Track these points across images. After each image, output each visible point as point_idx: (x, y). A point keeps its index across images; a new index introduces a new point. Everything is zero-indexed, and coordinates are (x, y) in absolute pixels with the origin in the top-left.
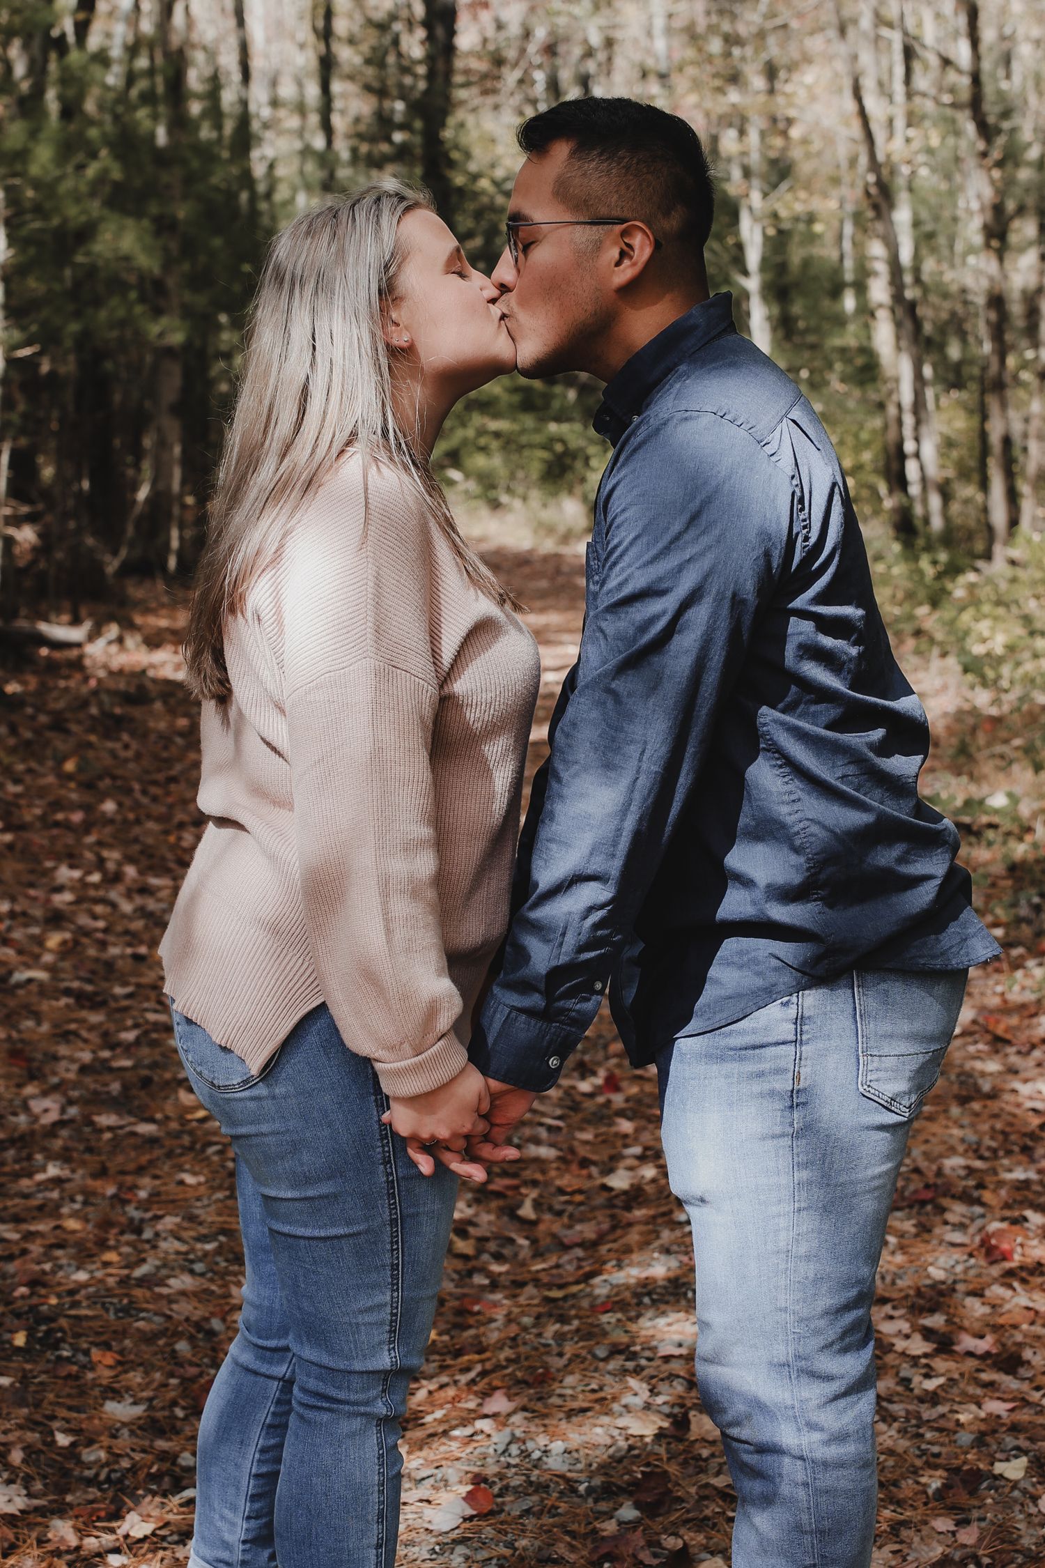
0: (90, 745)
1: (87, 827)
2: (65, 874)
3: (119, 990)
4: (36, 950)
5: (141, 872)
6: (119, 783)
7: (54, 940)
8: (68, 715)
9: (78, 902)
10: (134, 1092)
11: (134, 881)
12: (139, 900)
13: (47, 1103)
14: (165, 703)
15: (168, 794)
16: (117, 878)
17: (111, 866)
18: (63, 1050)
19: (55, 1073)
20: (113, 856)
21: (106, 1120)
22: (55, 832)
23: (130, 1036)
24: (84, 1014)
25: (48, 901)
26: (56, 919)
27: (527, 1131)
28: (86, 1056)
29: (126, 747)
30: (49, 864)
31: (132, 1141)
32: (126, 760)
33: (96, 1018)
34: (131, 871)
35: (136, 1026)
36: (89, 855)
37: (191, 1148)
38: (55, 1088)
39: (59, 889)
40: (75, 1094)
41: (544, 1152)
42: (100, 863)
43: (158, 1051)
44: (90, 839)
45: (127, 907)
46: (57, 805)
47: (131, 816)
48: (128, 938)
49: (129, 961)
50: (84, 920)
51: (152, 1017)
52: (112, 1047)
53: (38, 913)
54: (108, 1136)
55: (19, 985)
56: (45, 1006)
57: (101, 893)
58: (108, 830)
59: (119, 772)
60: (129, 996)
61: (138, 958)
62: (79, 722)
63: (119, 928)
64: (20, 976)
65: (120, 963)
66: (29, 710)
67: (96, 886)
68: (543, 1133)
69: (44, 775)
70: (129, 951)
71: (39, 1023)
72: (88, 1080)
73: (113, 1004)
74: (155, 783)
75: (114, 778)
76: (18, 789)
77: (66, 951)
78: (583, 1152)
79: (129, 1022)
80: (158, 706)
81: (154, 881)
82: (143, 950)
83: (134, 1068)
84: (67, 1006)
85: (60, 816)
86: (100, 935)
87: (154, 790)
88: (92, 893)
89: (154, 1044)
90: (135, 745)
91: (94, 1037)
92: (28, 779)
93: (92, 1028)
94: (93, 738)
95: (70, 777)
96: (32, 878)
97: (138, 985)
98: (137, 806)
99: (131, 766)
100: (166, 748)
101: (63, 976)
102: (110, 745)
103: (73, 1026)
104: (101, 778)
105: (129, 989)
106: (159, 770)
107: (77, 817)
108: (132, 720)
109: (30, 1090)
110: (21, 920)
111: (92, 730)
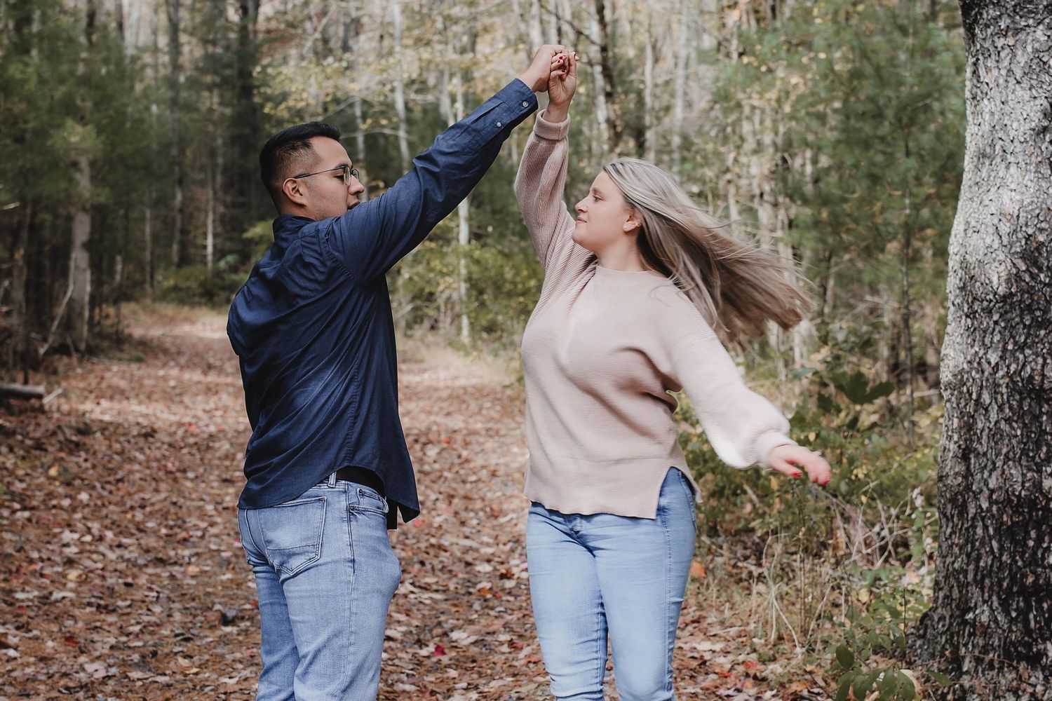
0: (62, 459)
1: (73, 509)
2: (67, 536)
3: (120, 603)
4: (63, 581)
5: (115, 535)
6: (86, 482)
7: (73, 574)
8: (44, 440)
9: (81, 552)
10: (148, 659)
11: (112, 540)
12: (119, 552)
13: (96, 665)
14: (102, 434)
15: (118, 489)
16: (101, 539)
17: (95, 531)
18: (96, 637)
19: (95, 650)
20: (95, 526)
21: (135, 674)
22: (54, 511)
23: (137, 628)
24: (103, 616)
25: (61, 553)
26: (70, 562)
27: (395, 677)
28: (112, 641)
29: (86, 460)
30: (57, 530)
31: (156, 685)
32: (87, 469)
33: (112, 618)
34: (109, 535)
35: (138, 623)
36: (80, 525)
37: (194, 689)
38: (98, 658)
39: (67, 545)
40: (112, 661)
41: (408, 687)
42: (89, 530)
43: (155, 637)
44: (78, 516)
45: (112, 556)
46: (50, 495)
47: (99, 503)
48: (118, 573)
49: (123, 587)
50: (88, 563)
51: (146, 618)
52: (128, 635)
53: (58, 559)
54: (140, 683)
55: (57, 601)
56: (77, 612)
57: (93, 548)
58: (86, 510)
59: (84, 476)
60: (129, 606)
61: (128, 585)
62: (52, 445)
63: (110, 568)
64: (57, 595)
65: (117, 588)
66: (19, 437)
67: (90, 544)
68: (404, 677)
69: (38, 478)
70: (121, 581)
71: (76, 622)
72: (116, 653)
73: (120, 611)
74: (109, 482)
75: (83, 480)
76: (24, 485)
77: (82, 581)
78: (431, 687)
79: (133, 621)
80: (98, 435)
81: (125, 541)
82: (130, 580)
83: (144, 646)
84: (91, 613)
85: (54, 502)
86: (100, 572)
87: (108, 487)
88: (88, 547)
89: (152, 633)
90: (91, 460)
91: (114, 630)
92: (27, 479)
93: (110, 625)
94: (63, 455)
95: (54, 479)
96: (47, 538)
97: (132, 600)
98: (101, 497)
99: (91, 472)
100: (109, 461)
101: (83, 595)
102: (74, 459)
103: (98, 624)
104: (74, 479)
105: (128, 603)
106: (109, 475)
107: (66, 503)
108: (85, 444)
109: (82, 659)
110: (49, 563)
111: (61, 450)
